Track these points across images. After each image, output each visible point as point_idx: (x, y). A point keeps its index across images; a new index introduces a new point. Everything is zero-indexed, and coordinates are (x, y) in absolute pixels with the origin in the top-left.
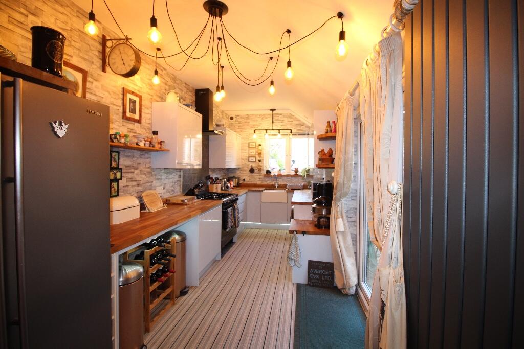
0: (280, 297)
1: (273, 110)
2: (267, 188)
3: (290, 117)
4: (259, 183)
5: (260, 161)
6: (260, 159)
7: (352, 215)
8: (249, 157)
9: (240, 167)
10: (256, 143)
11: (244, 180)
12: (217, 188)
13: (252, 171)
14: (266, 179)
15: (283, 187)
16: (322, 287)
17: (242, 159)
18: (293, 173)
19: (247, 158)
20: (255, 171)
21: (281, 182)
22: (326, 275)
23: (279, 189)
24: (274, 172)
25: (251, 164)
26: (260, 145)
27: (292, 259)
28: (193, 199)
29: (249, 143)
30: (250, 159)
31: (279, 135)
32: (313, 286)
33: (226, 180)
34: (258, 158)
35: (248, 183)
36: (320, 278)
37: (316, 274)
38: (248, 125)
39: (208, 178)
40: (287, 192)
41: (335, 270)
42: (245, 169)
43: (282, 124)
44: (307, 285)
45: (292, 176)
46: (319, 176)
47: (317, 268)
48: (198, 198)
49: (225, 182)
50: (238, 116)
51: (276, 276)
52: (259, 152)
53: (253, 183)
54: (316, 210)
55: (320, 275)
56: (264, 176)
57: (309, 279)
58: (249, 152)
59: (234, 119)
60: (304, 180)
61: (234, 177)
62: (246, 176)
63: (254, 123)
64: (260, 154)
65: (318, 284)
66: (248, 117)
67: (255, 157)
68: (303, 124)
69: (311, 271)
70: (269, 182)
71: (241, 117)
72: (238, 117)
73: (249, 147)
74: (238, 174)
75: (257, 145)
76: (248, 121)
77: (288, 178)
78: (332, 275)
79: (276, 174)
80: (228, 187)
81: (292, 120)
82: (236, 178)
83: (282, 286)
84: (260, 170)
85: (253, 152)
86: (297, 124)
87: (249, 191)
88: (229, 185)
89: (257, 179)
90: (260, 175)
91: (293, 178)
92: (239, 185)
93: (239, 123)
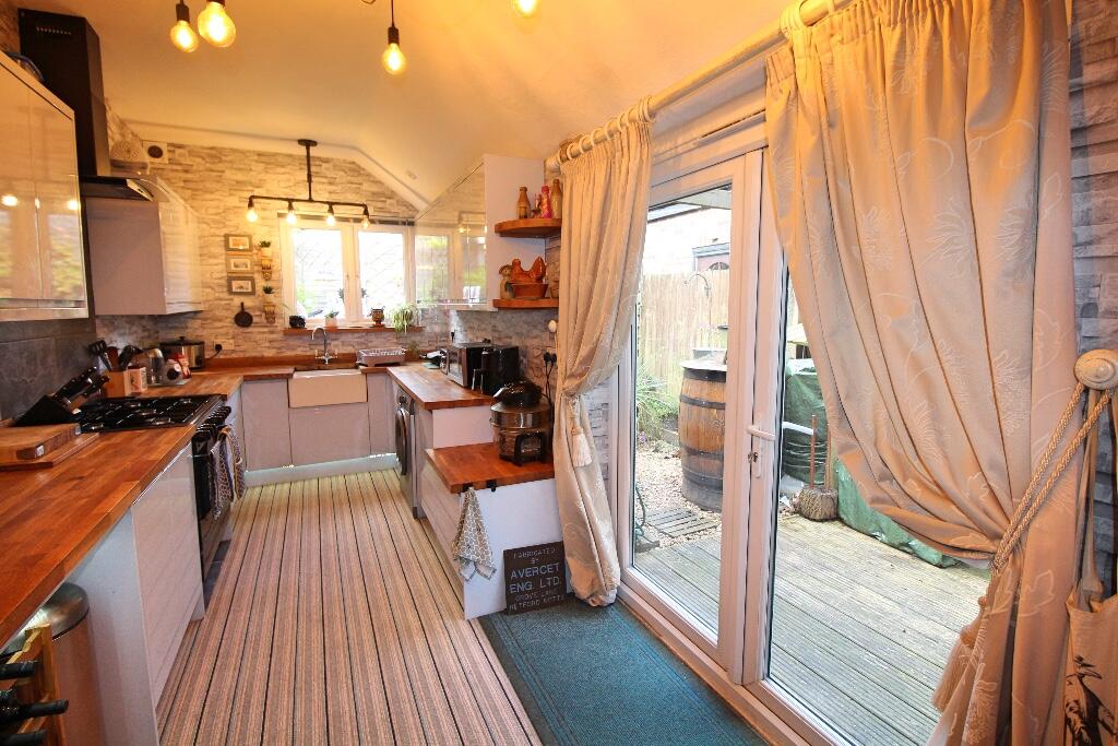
0: (458, 679)
1: (308, 144)
2: (298, 367)
3: (354, 170)
4: (270, 353)
5: (268, 291)
6: (269, 284)
7: (598, 421)
8: (230, 280)
9: (200, 308)
10: (250, 237)
11: (219, 348)
12: (136, 383)
13: (243, 319)
14: (293, 342)
15: (349, 361)
16: (543, 606)
17: (205, 285)
18: (370, 322)
19: (224, 282)
20: (255, 320)
21: (338, 348)
22: (550, 575)
23: (334, 365)
24: (315, 323)
25: (237, 300)
26: (266, 245)
27: (468, 561)
28: (70, 437)
29: (227, 237)
30: (235, 285)
31: (331, 220)
32: (521, 610)
33: (159, 353)
34: (261, 283)
35: (234, 356)
36: (536, 585)
37: (525, 579)
38: (219, 180)
39: (98, 349)
40: (365, 373)
41: (569, 559)
42: (220, 313)
43: (333, 188)
44: (505, 612)
45: (367, 331)
46: (437, 329)
47: (527, 563)
48: (85, 430)
49: (156, 359)
50: (180, 147)
51: (411, 616)
52: (266, 263)
53: (247, 355)
54: (505, 420)
55: (535, 579)
56: (286, 333)
57: (510, 597)
58: (227, 264)
59: (166, 155)
60: (401, 341)
61: (183, 342)
62: (224, 337)
63: (240, 177)
64: (266, 270)
65: (533, 603)
66: (216, 155)
67: (252, 280)
68: (392, 195)
69: (514, 575)
70: (301, 349)
71: (191, 153)
72: (178, 151)
73: (227, 248)
74: (194, 330)
75: (257, 241)
76: (220, 166)
77: (356, 335)
78: (562, 571)
79: (323, 325)
80: (173, 375)
81: (359, 179)
82: (189, 344)
83: (444, 641)
84: (271, 317)
85: (245, 264)
86: (374, 194)
87: (247, 379)
88: (177, 368)
89: (260, 342)
90: (272, 332)
91: (372, 337)
92: (201, 364)
93: (186, 171)
